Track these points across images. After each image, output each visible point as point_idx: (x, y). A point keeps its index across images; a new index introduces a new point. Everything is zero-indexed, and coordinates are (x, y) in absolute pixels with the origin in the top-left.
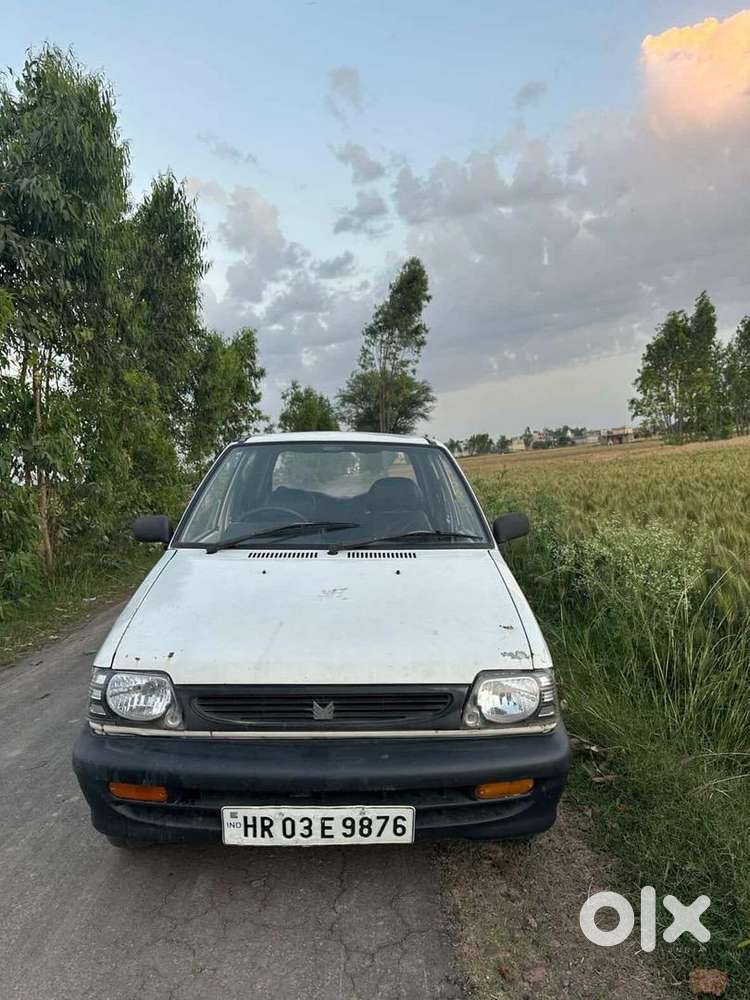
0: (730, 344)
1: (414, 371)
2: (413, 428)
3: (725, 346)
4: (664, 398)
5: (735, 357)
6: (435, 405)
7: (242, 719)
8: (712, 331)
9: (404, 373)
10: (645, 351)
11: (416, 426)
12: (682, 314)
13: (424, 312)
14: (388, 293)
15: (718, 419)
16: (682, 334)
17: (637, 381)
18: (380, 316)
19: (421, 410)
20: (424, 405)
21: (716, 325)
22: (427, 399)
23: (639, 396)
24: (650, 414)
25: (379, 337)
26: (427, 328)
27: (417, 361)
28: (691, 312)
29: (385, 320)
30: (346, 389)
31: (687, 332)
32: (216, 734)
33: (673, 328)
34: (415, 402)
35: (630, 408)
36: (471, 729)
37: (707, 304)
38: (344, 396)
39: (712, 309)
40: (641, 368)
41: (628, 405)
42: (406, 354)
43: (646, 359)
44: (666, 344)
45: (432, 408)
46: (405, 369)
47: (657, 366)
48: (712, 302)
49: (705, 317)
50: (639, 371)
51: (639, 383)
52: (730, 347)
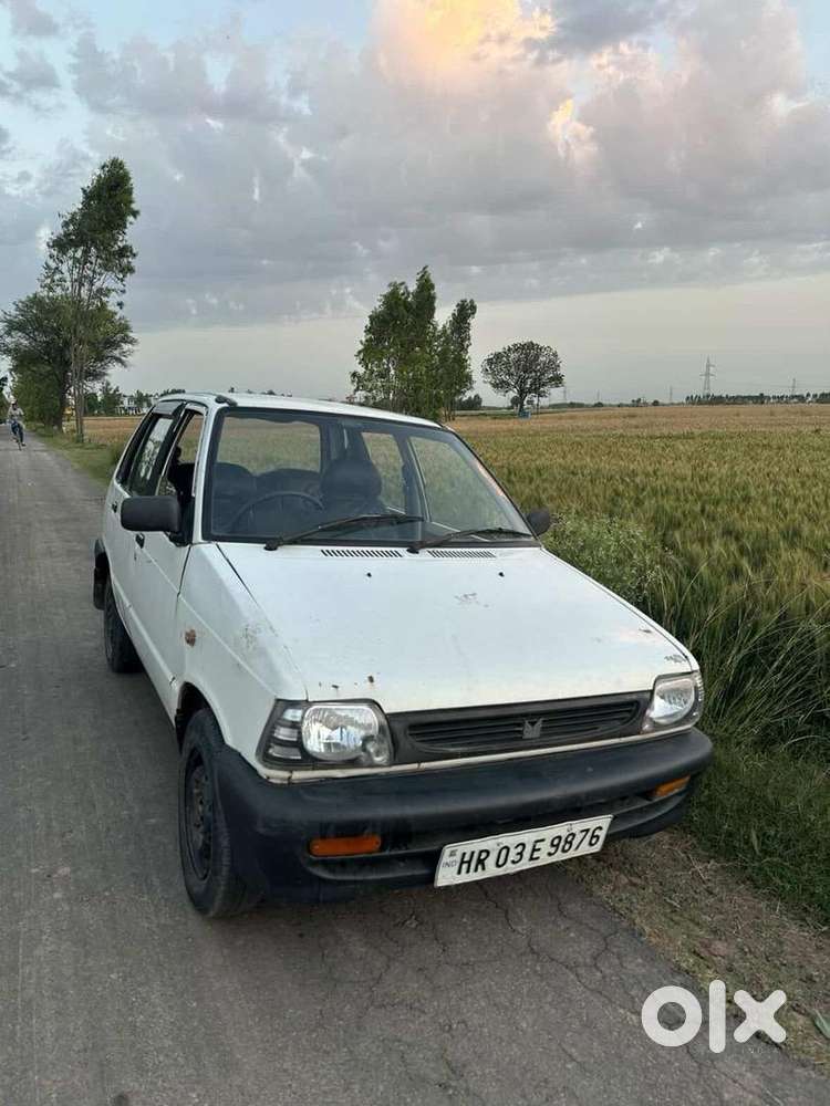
0: (444, 327)
1: (120, 305)
2: (105, 374)
3: (440, 328)
4: (384, 375)
5: (448, 341)
6: (135, 348)
7: (453, 746)
8: (432, 310)
9: (104, 305)
10: (367, 322)
11: (109, 372)
12: (403, 287)
13: (129, 230)
14: (80, 197)
15: (431, 402)
16: (402, 308)
17: (360, 352)
18: (71, 227)
19: (116, 353)
20: (120, 346)
21: (436, 305)
22: (126, 340)
23: (361, 370)
24: (371, 390)
25: (71, 253)
26: (134, 251)
27: (123, 292)
28: (413, 287)
29: (78, 233)
30: (14, 313)
31: (407, 306)
32: (425, 765)
33: (393, 300)
34: (111, 344)
35: (353, 381)
36: (648, 733)
37: (428, 281)
38: (10, 322)
39: (432, 287)
40: (364, 339)
41: (349, 379)
42: (107, 280)
43: (368, 331)
44: (388, 318)
45: (131, 352)
46: (105, 299)
47: (379, 340)
48: (433, 279)
49: (426, 293)
50: (361, 342)
51: (361, 356)
52: (444, 331)
